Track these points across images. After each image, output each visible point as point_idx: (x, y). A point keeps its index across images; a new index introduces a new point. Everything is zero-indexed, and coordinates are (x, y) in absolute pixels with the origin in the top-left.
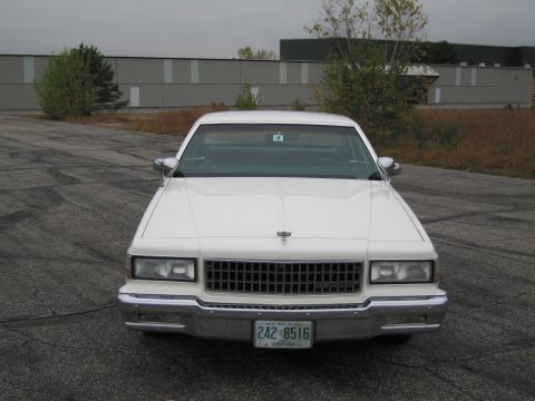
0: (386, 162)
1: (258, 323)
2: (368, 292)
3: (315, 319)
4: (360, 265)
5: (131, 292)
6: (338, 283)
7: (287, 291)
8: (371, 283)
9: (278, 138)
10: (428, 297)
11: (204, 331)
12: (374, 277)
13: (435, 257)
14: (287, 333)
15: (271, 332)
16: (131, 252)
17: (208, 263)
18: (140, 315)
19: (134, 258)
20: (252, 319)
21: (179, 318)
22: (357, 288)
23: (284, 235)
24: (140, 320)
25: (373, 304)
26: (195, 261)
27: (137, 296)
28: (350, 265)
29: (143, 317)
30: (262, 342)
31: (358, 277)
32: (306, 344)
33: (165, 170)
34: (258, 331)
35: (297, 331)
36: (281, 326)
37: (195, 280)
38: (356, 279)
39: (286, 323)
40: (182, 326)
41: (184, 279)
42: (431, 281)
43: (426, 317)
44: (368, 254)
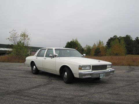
0: (85, 55)
9: (68, 51)
12: (108, 67)
13: (112, 64)
19: (82, 66)
22: (106, 69)
25: (110, 70)
26: (90, 66)
34: (100, 75)
37: (90, 69)
39: (103, 74)
40: (91, 76)
42: (111, 67)
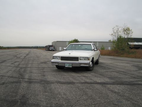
1: (66, 64)
2: (79, 61)
3: (72, 64)
4: (78, 57)
5: (53, 60)
7: (71, 60)
8: (80, 60)
9: (80, 45)
11: (60, 65)
16: (53, 56)
17: (61, 57)
20: (65, 63)
23: (70, 54)
26: (59, 57)
29: (53, 63)
30: (66, 66)
31: (78, 59)
32: (71, 67)
33: (64, 50)
35: (70, 65)
36: (68, 64)
40: (58, 64)
41: (58, 59)
42: (88, 60)
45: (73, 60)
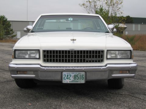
0: (111, 26)
1: (64, 73)
2: (106, 62)
3: (86, 72)
6: (94, 59)
7: (75, 62)
8: (107, 59)
9: (70, 19)
10: (130, 64)
12: (109, 57)
13: (132, 49)
14: (75, 77)
15: (69, 76)
16: (14, 48)
18: (17, 72)
19: (15, 50)
20: (62, 72)
21: (33, 73)
22: (102, 61)
23: (73, 40)
24: (17, 74)
25: (108, 66)
27: (16, 64)
28: (99, 51)
29: (18, 73)
30: (66, 81)
31: (102, 56)
32: (83, 82)
34: (64, 76)
35: (79, 76)
36: (73, 74)
37: (39, 58)
38: (102, 57)
39: (75, 73)
40: (34, 76)
41: (35, 58)
42: (131, 58)
43: (129, 71)
44: (106, 47)
45: (84, 61)
